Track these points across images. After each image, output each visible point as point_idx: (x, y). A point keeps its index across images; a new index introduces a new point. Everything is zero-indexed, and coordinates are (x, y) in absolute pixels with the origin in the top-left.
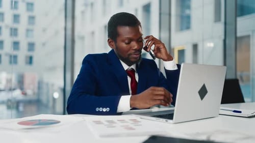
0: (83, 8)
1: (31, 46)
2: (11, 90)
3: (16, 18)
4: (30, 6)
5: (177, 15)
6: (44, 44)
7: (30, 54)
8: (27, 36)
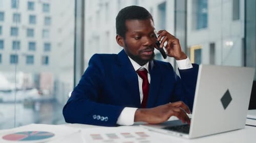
0: (97, 8)
1: (47, 46)
2: (28, 89)
3: (32, 19)
4: (46, 7)
5: (193, 13)
6: (60, 45)
7: (47, 54)
8: (43, 36)
